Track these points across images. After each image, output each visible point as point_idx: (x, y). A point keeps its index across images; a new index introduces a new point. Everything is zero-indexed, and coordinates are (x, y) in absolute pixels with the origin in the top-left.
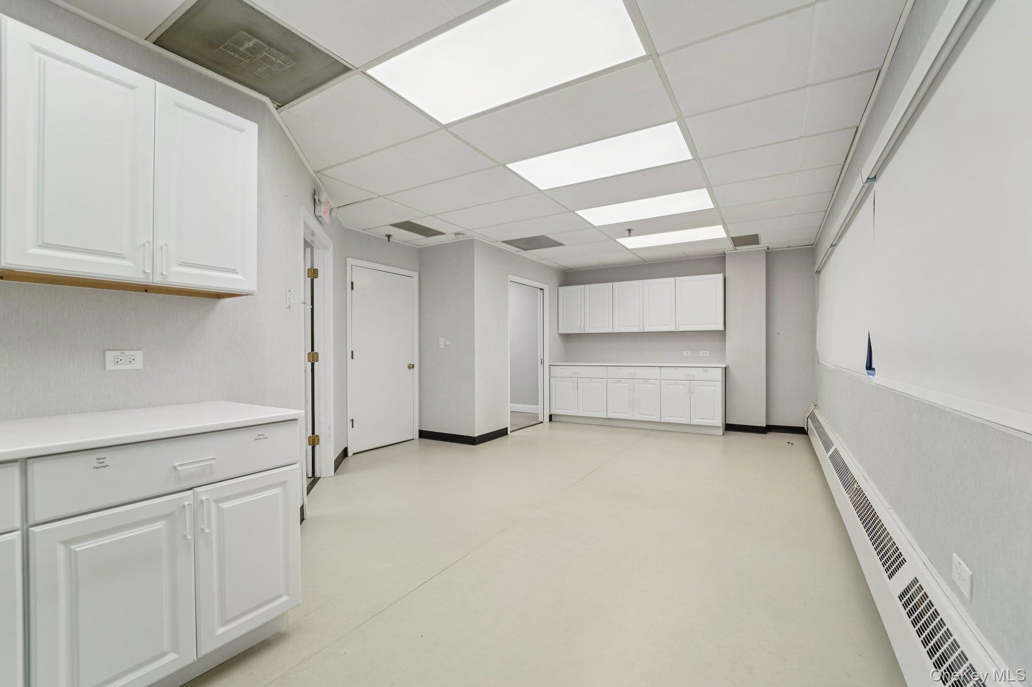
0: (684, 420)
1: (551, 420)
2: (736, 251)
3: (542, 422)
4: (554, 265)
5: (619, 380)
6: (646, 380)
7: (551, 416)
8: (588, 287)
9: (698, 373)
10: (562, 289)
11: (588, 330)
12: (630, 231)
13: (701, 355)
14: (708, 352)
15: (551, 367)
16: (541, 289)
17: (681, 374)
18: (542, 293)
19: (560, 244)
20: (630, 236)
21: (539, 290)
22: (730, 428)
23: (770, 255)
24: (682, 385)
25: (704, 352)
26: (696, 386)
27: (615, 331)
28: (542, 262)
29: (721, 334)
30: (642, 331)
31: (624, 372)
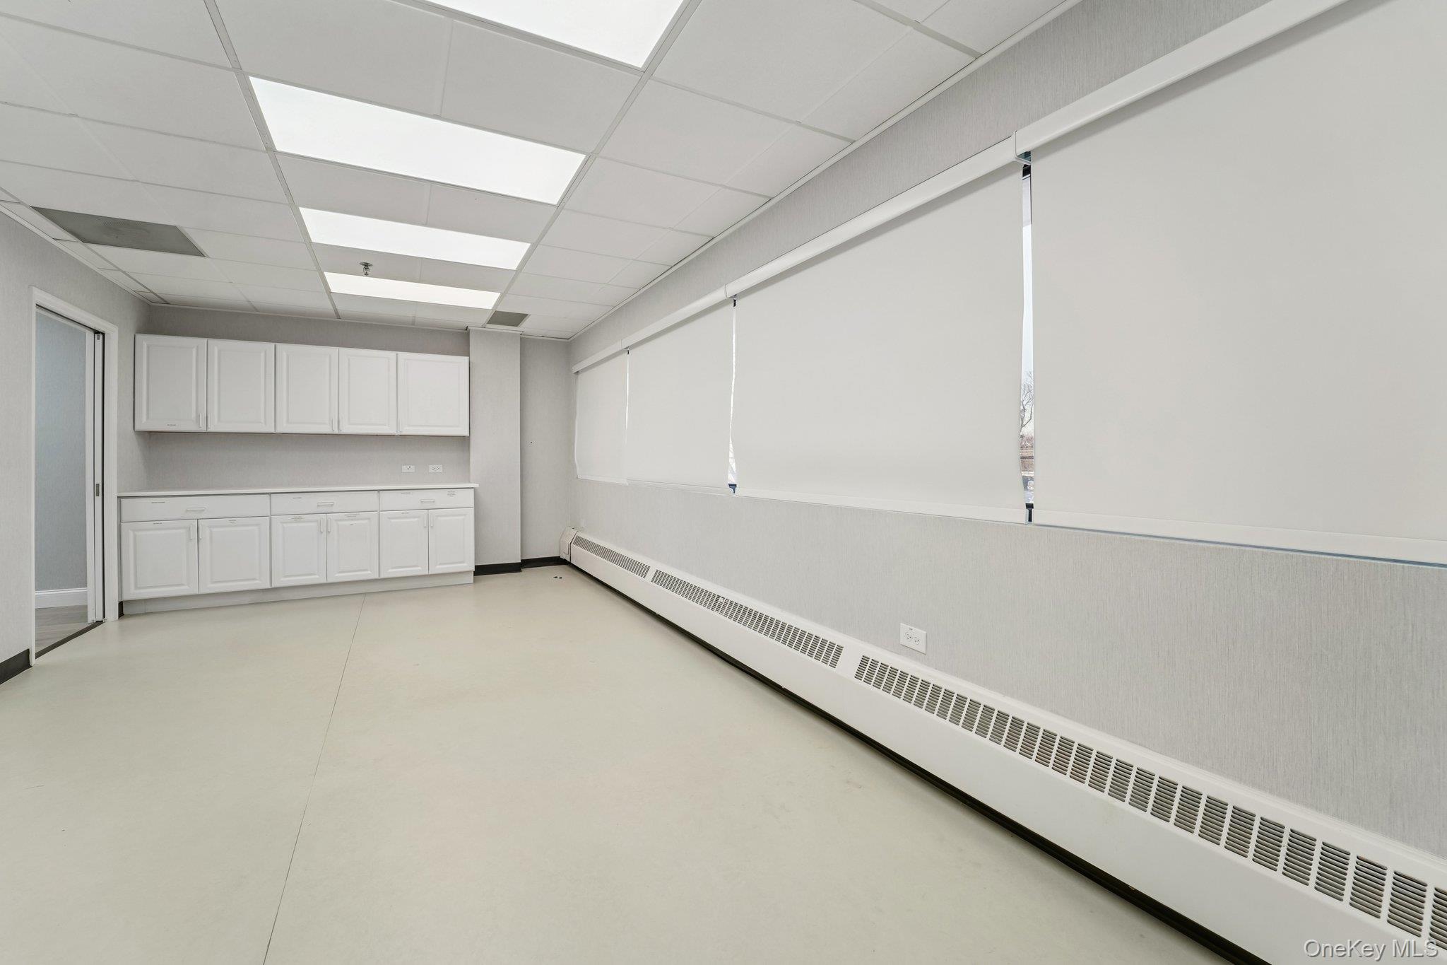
0: (420, 570)
1: (121, 614)
2: (484, 329)
3: (100, 623)
4: (132, 286)
5: (298, 517)
6: (351, 514)
7: (121, 604)
8: (217, 345)
9: (440, 498)
10: (145, 341)
11: (217, 425)
12: (366, 265)
13: (431, 471)
14: (440, 466)
15: (124, 501)
16: (96, 332)
17: (414, 499)
18: (99, 343)
19: (200, 254)
20: (366, 274)
21: (92, 334)
22: (481, 570)
23: (526, 343)
24: (415, 517)
25: (434, 466)
26: (438, 516)
27: (280, 430)
28: (111, 276)
29: (463, 442)
30: (336, 432)
31: (309, 503)
